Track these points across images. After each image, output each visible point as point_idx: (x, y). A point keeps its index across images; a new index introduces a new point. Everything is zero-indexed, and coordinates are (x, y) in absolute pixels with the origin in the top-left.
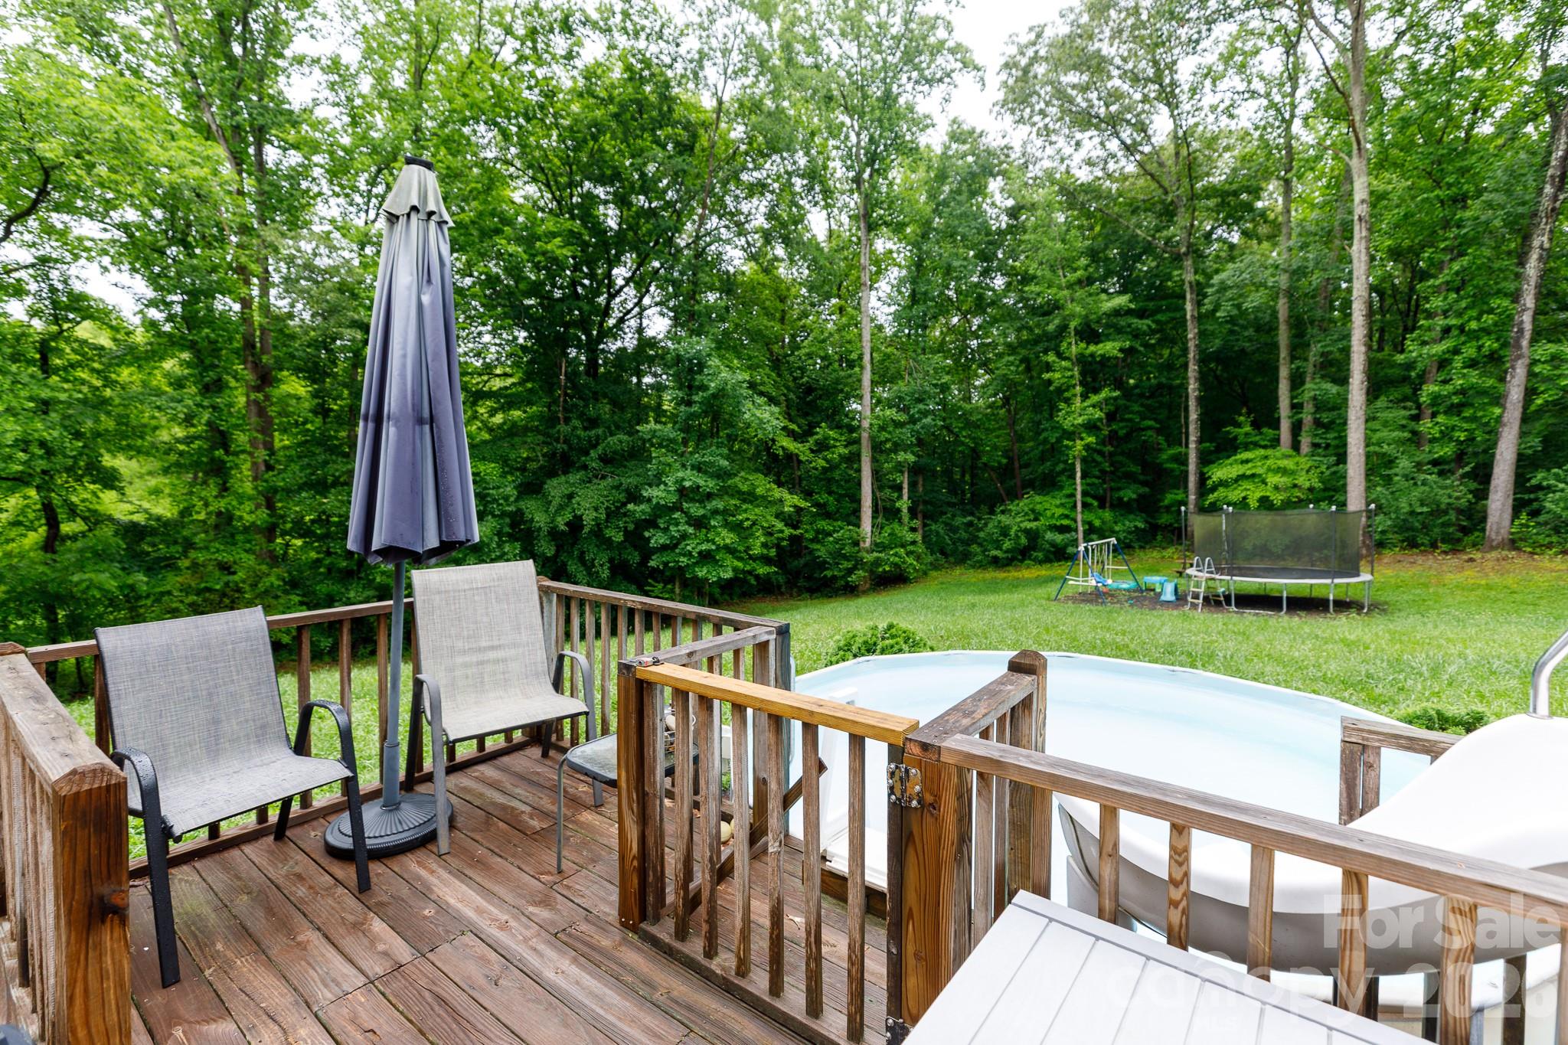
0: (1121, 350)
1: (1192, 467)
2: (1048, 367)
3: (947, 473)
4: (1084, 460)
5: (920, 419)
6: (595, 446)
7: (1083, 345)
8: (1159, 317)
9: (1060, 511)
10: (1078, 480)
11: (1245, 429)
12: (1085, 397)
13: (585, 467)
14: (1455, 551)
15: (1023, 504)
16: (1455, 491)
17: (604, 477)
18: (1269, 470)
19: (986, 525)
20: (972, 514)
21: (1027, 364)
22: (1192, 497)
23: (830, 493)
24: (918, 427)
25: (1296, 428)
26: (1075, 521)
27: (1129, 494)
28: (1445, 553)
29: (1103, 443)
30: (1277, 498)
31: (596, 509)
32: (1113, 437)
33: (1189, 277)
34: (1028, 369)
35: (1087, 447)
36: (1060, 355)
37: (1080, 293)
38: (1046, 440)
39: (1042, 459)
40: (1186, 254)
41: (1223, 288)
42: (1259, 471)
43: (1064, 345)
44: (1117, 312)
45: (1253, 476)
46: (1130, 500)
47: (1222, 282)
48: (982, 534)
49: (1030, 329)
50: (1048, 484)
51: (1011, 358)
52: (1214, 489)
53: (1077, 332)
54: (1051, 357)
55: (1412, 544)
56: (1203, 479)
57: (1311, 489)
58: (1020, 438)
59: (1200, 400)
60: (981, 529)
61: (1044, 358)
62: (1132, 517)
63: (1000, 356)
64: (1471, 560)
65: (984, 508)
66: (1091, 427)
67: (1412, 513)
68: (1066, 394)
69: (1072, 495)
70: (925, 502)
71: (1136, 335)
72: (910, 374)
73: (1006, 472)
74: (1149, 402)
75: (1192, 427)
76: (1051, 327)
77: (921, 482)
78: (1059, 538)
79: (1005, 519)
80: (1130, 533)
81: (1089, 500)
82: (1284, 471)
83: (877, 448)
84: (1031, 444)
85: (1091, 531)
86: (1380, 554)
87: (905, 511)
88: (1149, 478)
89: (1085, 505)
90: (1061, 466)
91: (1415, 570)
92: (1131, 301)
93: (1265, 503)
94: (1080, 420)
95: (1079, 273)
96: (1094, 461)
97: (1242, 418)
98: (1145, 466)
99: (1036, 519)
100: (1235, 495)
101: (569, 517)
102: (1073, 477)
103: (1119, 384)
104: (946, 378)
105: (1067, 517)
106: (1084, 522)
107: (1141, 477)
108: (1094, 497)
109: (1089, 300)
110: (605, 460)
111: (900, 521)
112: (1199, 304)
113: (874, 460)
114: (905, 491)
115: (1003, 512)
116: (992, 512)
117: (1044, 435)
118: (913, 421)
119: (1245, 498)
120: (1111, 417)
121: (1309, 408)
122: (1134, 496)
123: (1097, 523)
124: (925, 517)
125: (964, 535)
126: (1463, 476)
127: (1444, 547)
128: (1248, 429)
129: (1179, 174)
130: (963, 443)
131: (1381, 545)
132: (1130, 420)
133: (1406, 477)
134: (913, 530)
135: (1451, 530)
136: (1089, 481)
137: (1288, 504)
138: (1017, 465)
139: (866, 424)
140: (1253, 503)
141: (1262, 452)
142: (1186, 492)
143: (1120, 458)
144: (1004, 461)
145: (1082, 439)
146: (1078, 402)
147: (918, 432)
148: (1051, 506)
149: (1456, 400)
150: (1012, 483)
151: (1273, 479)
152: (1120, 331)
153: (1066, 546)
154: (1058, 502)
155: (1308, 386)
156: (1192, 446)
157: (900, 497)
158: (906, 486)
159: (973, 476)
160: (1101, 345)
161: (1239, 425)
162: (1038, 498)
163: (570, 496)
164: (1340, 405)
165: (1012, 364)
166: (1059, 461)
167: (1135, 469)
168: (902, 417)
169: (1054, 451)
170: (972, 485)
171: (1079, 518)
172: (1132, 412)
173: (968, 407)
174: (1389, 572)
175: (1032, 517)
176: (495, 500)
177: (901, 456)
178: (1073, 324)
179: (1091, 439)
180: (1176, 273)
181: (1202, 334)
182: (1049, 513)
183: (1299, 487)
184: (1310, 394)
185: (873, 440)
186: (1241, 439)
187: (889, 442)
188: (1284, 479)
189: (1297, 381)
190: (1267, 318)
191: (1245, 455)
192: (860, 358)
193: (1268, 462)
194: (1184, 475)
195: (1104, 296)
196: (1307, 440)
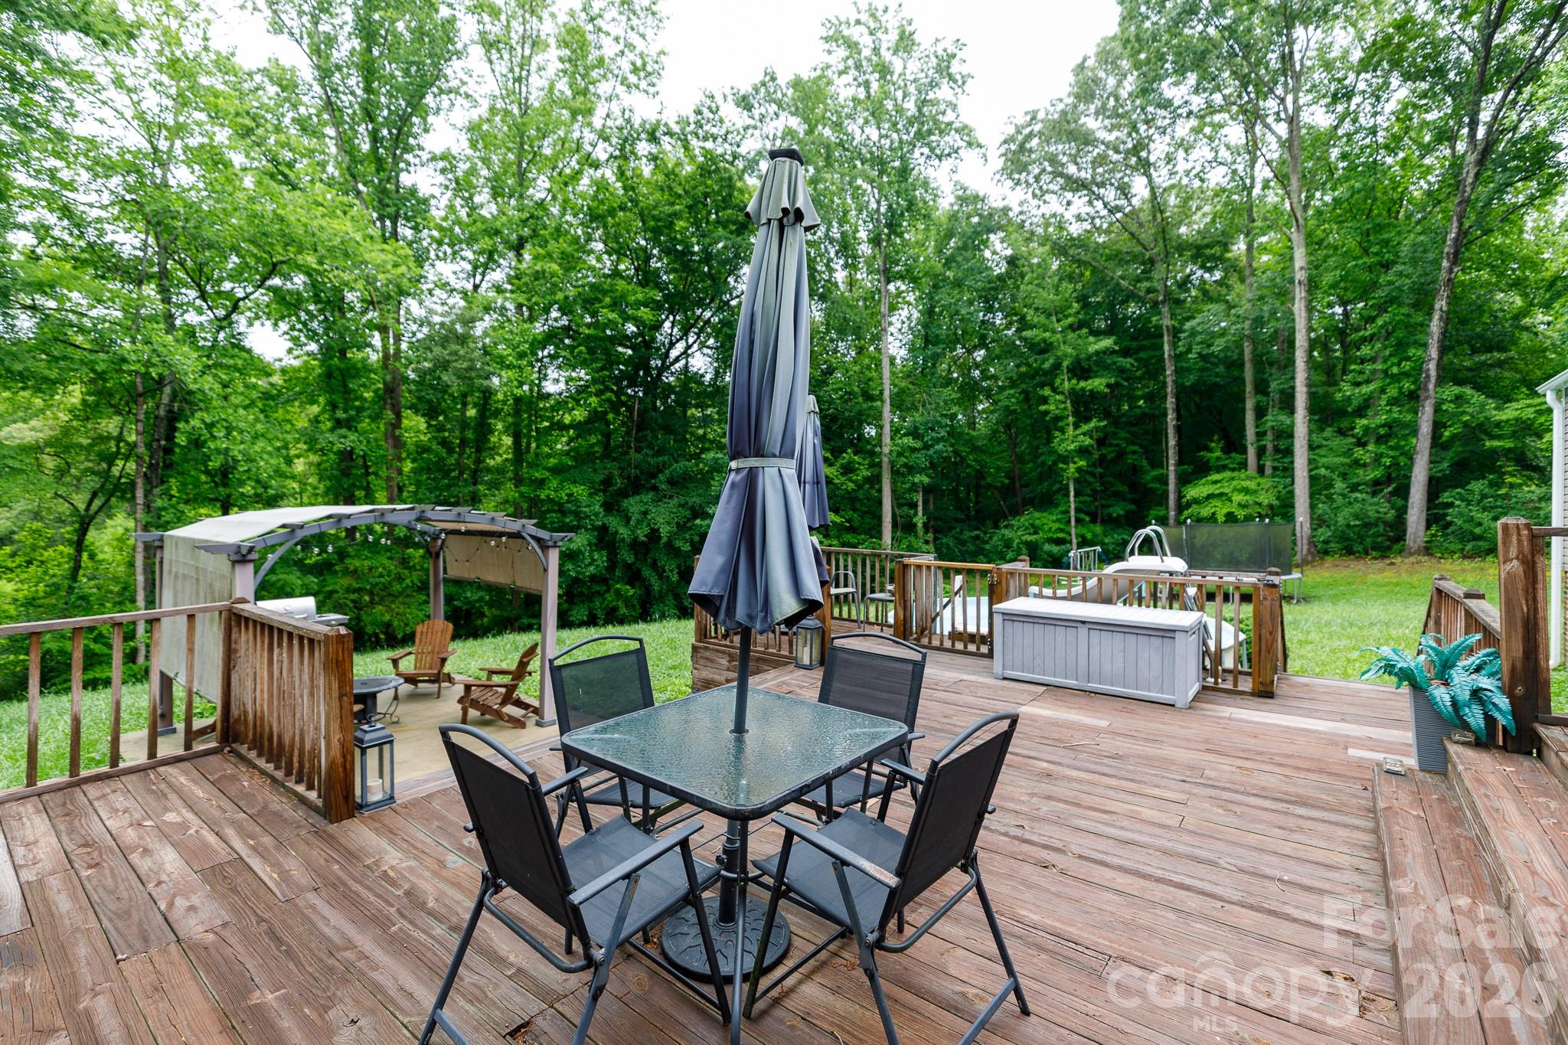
0: (1108, 386)
1: (1172, 487)
2: (1045, 400)
3: (956, 491)
4: (1077, 481)
5: (932, 446)
6: (660, 471)
7: (1074, 381)
8: (1143, 355)
9: (1056, 526)
10: (1072, 499)
11: (1216, 454)
12: (1076, 426)
13: (654, 488)
14: (1383, 557)
15: (1024, 520)
16: (1380, 507)
17: (671, 497)
18: (1235, 490)
19: (991, 538)
20: (977, 529)
21: (1027, 397)
22: (1172, 513)
23: (854, 510)
24: (931, 452)
25: (1261, 452)
26: (1070, 534)
27: (1117, 510)
28: (1375, 558)
29: (1094, 465)
30: (1241, 514)
31: (669, 523)
32: (1102, 460)
33: (1167, 322)
34: (1027, 399)
35: (1079, 470)
36: (1055, 390)
37: (1071, 336)
38: (1043, 463)
39: (1041, 479)
40: (1163, 302)
41: (1193, 333)
42: (1226, 490)
43: (1058, 381)
44: (1107, 352)
45: (1222, 494)
46: (1118, 515)
47: (1193, 328)
48: (987, 547)
49: (1029, 365)
50: (1046, 502)
51: (1012, 391)
52: (1189, 505)
53: (1069, 370)
54: (1047, 392)
55: (1349, 551)
56: (1180, 496)
57: (1271, 507)
58: (1020, 459)
59: (1178, 430)
60: (987, 542)
61: (1041, 393)
62: (1118, 529)
63: (1002, 389)
64: (1393, 564)
65: (989, 523)
66: (1083, 451)
67: (1348, 526)
68: (1060, 424)
69: (1067, 512)
70: (936, 519)
71: (1122, 371)
72: (924, 406)
73: (1007, 491)
74: (1135, 429)
75: (1171, 452)
76: (1047, 366)
77: (932, 501)
78: (1055, 549)
79: (1007, 533)
80: (1115, 544)
81: (1082, 516)
82: (1246, 491)
83: (895, 472)
84: (1030, 465)
85: (1084, 542)
86: (1322, 559)
87: (920, 525)
88: (1136, 496)
89: (1078, 521)
90: (1057, 487)
91: (1347, 573)
92: (1115, 343)
93: (1231, 518)
94: (1072, 447)
95: (1070, 320)
96: (1086, 481)
97: (1213, 445)
98: (1134, 486)
99: (1035, 533)
100: (1205, 512)
101: (647, 530)
102: (1067, 495)
103: (1107, 414)
104: (955, 409)
105: (1062, 530)
106: (1077, 536)
107: (1129, 496)
108: (1087, 513)
109: (1080, 341)
110: (672, 482)
111: (916, 537)
112: (1174, 345)
113: (893, 483)
114: (920, 508)
115: (1006, 527)
116: (996, 526)
117: (1043, 458)
118: (927, 447)
119: (1214, 514)
120: (1101, 442)
121: (1270, 436)
122: (1122, 512)
123: (1089, 536)
124: (935, 532)
125: (971, 547)
126: (1391, 494)
127: (1374, 554)
128: (1218, 454)
129: (1156, 234)
130: (969, 466)
131: (1326, 553)
132: (1117, 445)
133: (1344, 496)
134: (927, 542)
135: (1379, 539)
136: (1081, 499)
137: (1249, 518)
138: (1017, 484)
139: (886, 450)
140: (1221, 518)
141: (1228, 474)
142: (1167, 508)
143: (1110, 479)
144: (1007, 481)
145: (1075, 463)
146: (1070, 430)
147: (931, 456)
148: (1048, 521)
149: (1382, 431)
150: (1014, 501)
151: (1238, 498)
152: (1107, 367)
153: (1062, 556)
154: (1055, 517)
155: (1269, 417)
156: (1171, 468)
157: (916, 514)
158: (920, 503)
159: (977, 495)
160: (1090, 381)
161: (1210, 450)
162: (1037, 515)
163: (645, 513)
164: (1286, 434)
165: (1013, 396)
166: (1056, 482)
167: (1123, 488)
168: (918, 444)
169: (1051, 472)
170: (977, 502)
171: (1073, 531)
172: (1119, 439)
173: (974, 433)
174: (1327, 574)
175: (1032, 531)
176: (588, 517)
177: (917, 479)
178: (1065, 364)
179: (1082, 463)
180: (1154, 319)
181: (1178, 371)
182: (1046, 528)
183: (1260, 504)
184: (1270, 424)
185: (892, 464)
186: (1213, 463)
187: (905, 465)
188: (1247, 497)
189: (1260, 413)
190: (1235, 357)
191: (1216, 477)
192: (881, 393)
193: (1234, 483)
194: (1166, 494)
195: (1091, 339)
196: (1268, 464)
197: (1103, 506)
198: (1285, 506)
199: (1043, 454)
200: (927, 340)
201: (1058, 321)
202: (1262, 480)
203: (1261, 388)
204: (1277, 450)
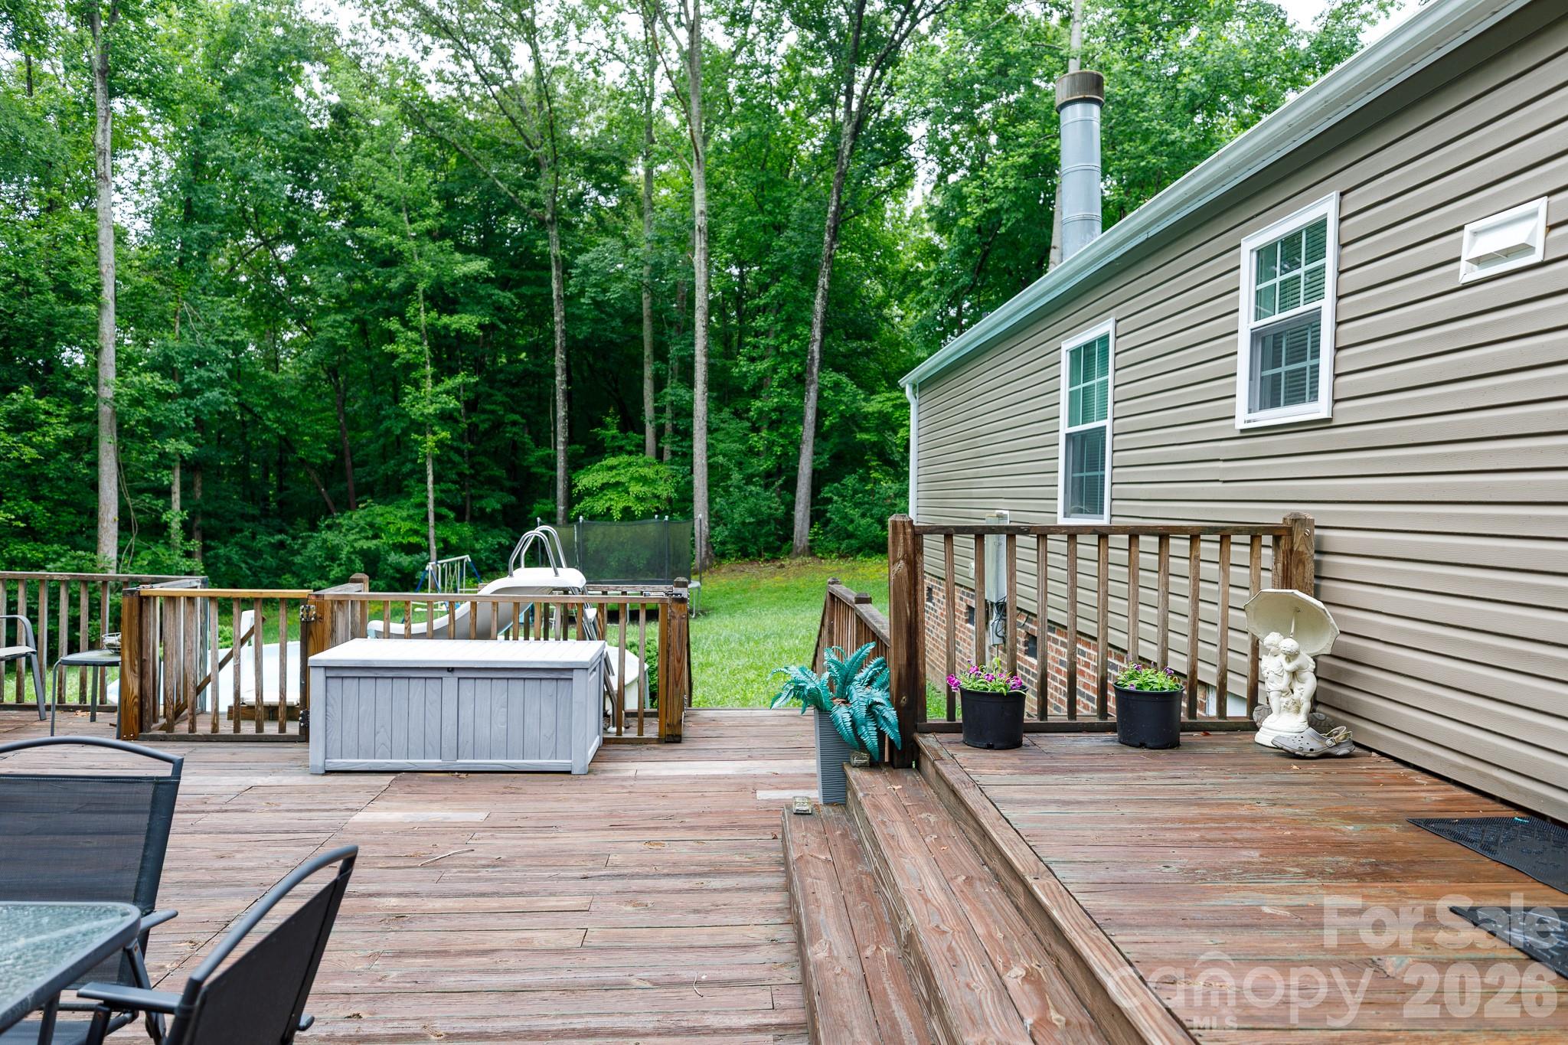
0: (481, 326)
1: (560, 473)
2: (391, 337)
3: (243, 469)
4: (437, 460)
5: (199, 391)
7: (434, 314)
8: (525, 290)
9: (406, 526)
10: (430, 486)
11: (611, 432)
12: (437, 380)
14: (775, 559)
15: (358, 516)
16: (770, 503)
18: (632, 478)
19: (304, 546)
20: (280, 532)
21: (363, 329)
22: (561, 508)
24: (198, 402)
25: (660, 432)
26: (427, 538)
27: (492, 503)
28: (767, 561)
29: (461, 438)
30: (638, 509)
32: (472, 431)
33: (555, 250)
34: (364, 332)
35: (440, 444)
36: (405, 323)
37: (430, 247)
38: (388, 431)
39: (384, 457)
40: (551, 222)
41: (587, 271)
42: (623, 479)
43: (410, 311)
44: (476, 278)
45: (618, 484)
46: (494, 510)
47: (586, 265)
48: (298, 559)
49: (366, 280)
50: (392, 489)
51: (340, 317)
52: (580, 498)
53: (427, 297)
54: (394, 324)
55: (745, 554)
56: (570, 486)
57: (669, 500)
58: (352, 423)
59: (569, 396)
60: (298, 553)
61: (385, 324)
62: (496, 532)
63: (323, 311)
64: (782, 566)
65: (301, 522)
66: (446, 417)
67: (744, 523)
68: (414, 375)
69: (423, 505)
70: (207, 515)
71: (499, 308)
72: (183, 323)
73: (331, 472)
74: (515, 391)
75: (560, 426)
76: (394, 285)
77: (198, 484)
78: (406, 560)
79: (332, 537)
80: (494, 551)
81: (444, 511)
82: (644, 480)
83: (124, 433)
84: (368, 434)
85: (446, 550)
86: (720, 564)
87: (176, 525)
88: (515, 484)
89: (439, 518)
90: (409, 466)
91: (742, 578)
92: (491, 269)
93: (627, 513)
94: (431, 410)
95: (428, 223)
96: (450, 461)
97: (608, 419)
98: (513, 470)
99: (376, 536)
100: (599, 506)
102: (424, 480)
103: (478, 368)
104: (242, 335)
105: (416, 532)
106: (438, 539)
107: (508, 484)
108: (451, 508)
109: (441, 257)
111: (168, 545)
112: (564, 283)
113: (122, 450)
114: (176, 497)
115: (329, 527)
116: (314, 527)
117: (387, 424)
118: (189, 393)
119: (609, 509)
120: (471, 406)
121: (668, 414)
122: (498, 506)
123: (454, 540)
124: (204, 537)
125: (271, 561)
126: (782, 487)
127: (767, 555)
128: (614, 431)
129: (540, 128)
130: (266, 429)
131: (723, 556)
132: (492, 412)
133: (739, 488)
134: (189, 555)
135: (771, 539)
136: (443, 486)
137: (647, 515)
138: (348, 463)
139: (107, 393)
140: (616, 515)
141: (624, 458)
142: (555, 502)
143: (483, 459)
144: (331, 457)
145: (434, 433)
146: (428, 386)
147: (197, 410)
148: (396, 518)
149: (774, 416)
150: (342, 487)
151: (636, 489)
152: (479, 300)
153: (415, 571)
154: (405, 514)
155: (668, 390)
156: (560, 447)
157: (168, 507)
158: (176, 489)
159: (281, 477)
160: (456, 317)
161: (605, 426)
162: (378, 509)
164: (685, 412)
165: (341, 325)
166: (407, 460)
167: (499, 472)
168: (173, 387)
169: (399, 446)
170: (281, 489)
171: (432, 533)
172: (495, 403)
173: (277, 377)
174: (724, 581)
175: (370, 533)
177: (171, 446)
178: (421, 286)
179: (445, 434)
180: (540, 243)
181: (568, 318)
182: (392, 528)
183: (658, 497)
184: (669, 398)
185: (120, 419)
186: (608, 443)
187: (148, 422)
188: (645, 489)
189: (659, 384)
190: (633, 310)
191: (611, 461)
192: (97, 289)
193: (632, 469)
194: (553, 480)
195: (458, 256)
196: (667, 447)
197: (472, 498)
198: (684, 500)
200: (190, 213)
201: (411, 221)
202: (661, 468)
203: (660, 353)
204: (676, 431)
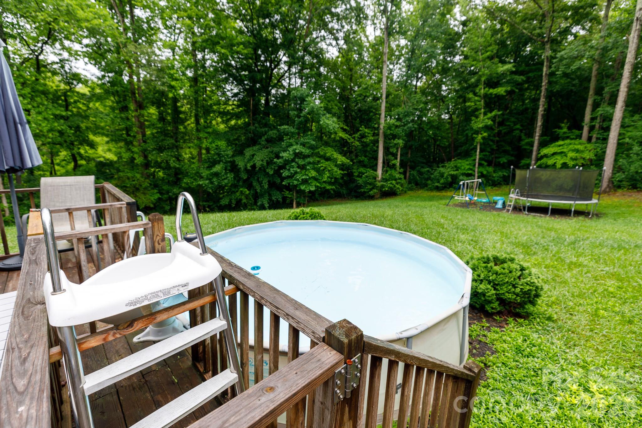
0: (506, 92)
1: (535, 148)
2: (469, 100)
4: (482, 144)
5: (407, 124)
6: (264, 135)
7: (487, 89)
8: (530, 74)
9: (467, 167)
10: (478, 153)
11: (563, 130)
12: (485, 114)
13: (260, 144)
15: (452, 163)
17: (267, 148)
18: (570, 150)
19: (434, 172)
20: (429, 167)
22: (533, 162)
23: (365, 156)
24: (406, 128)
25: (592, 128)
26: (474, 171)
27: (503, 160)
29: (493, 136)
30: (571, 163)
31: (262, 161)
32: (499, 134)
33: (547, 53)
35: (483, 138)
36: (475, 94)
37: (488, 63)
38: (466, 135)
39: (464, 143)
40: (547, 42)
41: (562, 59)
42: (565, 150)
43: (478, 89)
45: (562, 153)
46: (504, 163)
47: (562, 56)
48: (432, 176)
50: (467, 154)
52: (542, 157)
53: (485, 83)
54: (471, 95)
55: (634, 187)
56: (538, 153)
57: (591, 160)
59: (544, 116)
60: (432, 174)
61: (468, 96)
62: (504, 170)
65: (434, 164)
66: (487, 128)
68: (477, 113)
69: (475, 160)
71: (516, 83)
72: (404, 104)
73: (447, 149)
74: (520, 117)
75: (538, 129)
76: (474, 81)
77: (410, 153)
78: (466, 179)
79: (442, 170)
80: (501, 177)
81: (483, 162)
82: (577, 151)
83: (386, 138)
84: (460, 136)
86: (615, 191)
87: (398, 165)
88: (515, 153)
89: (480, 164)
90: (471, 147)
91: (629, 200)
92: (513, 68)
93: (565, 165)
94: (481, 126)
95: (489, 54)
96: (488, 144)
97: (563, 125)
98: (515, 147)
99: (457, 170)
100: (550, 162)
101: (252, 164)
102: (476, 151)
103: (503, 108)
105: (471, 169)
107: (512, 153)
108: (486, 161)
109: (493, 66)
110: (268, 141)
112: (549, 67)
113: (385, 142)
114: (399, 157)
115: (443, 167)
116: (438, 166)
117: (467, 132)
118: (404, 125)
119: (555, 163)
120: (499, 123)
121: (598, 120)
122: (506, 161)
123: (485, 173)
124: (405, 168)
125: (426, 176)
128: (565, 130)
130: (428, 135)
131: (619, 187)
132: (509, 125)
134: (400, 173)
136: (484, 153)
137: (576, 166)
138: (453, 145)
139: (382, 126)
140: (559, 166)
141: (568, 141)
142: (531, 160)
143: (502, 143)
144: (447, 144)
145: (481, 134)
146: (482, 117)
147: (406, 130)
148: (464, 164)
151: (571, 154)
152: (507, 82)
154: (468, 163)
155: (600, 109)
156: (537, 138)
157: (396, 159)
158: (399, 154)
160: (496, 89)
161: (560, 128)
162: (459, 161)
163: (253, 155)
166: (470, 145)
167: (508, 148)
168: (399, 124)
169: (469, 140)
171: (476, 170)
172: (510, 122)
174: (616, 200)
175: (455, 169)
176: (224, 156)
177: (397, 141)
178: (483, 79)
179: (485, 134)
180: (540, 53)
181: (550, 83)
182: (463, 168)
183: (584, 159)
184: (600, 113)
185: (385, 134)
186: (561, 135)
187: (391, 134)
188: (577, 155)
189: (596, 105)
190: (587, 74)
191: (561, 142)
192: (382, 95)
193: (571, 146)
194: (531, 152)
195: (500, 65)
196: (595, 136)
197: (496, 158)
198: (600, 160)
199: (467, 130)
201: (482, 54)
202: (588, 145)
203: (599, 91)
204: (601, 128)
